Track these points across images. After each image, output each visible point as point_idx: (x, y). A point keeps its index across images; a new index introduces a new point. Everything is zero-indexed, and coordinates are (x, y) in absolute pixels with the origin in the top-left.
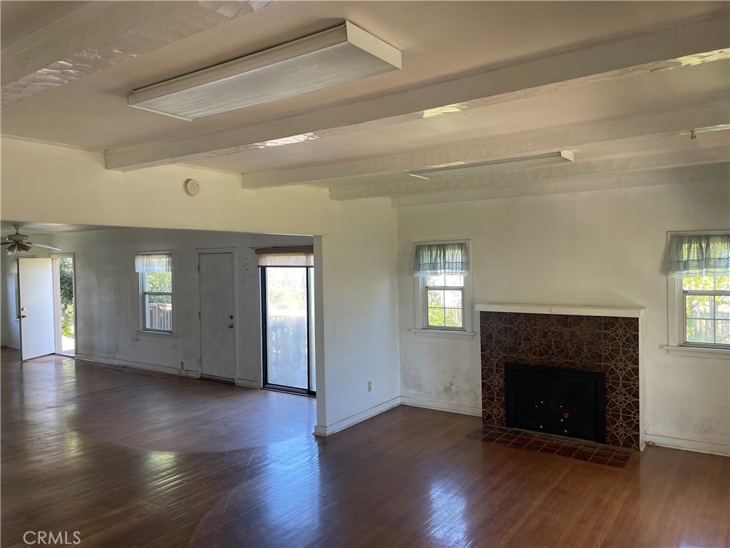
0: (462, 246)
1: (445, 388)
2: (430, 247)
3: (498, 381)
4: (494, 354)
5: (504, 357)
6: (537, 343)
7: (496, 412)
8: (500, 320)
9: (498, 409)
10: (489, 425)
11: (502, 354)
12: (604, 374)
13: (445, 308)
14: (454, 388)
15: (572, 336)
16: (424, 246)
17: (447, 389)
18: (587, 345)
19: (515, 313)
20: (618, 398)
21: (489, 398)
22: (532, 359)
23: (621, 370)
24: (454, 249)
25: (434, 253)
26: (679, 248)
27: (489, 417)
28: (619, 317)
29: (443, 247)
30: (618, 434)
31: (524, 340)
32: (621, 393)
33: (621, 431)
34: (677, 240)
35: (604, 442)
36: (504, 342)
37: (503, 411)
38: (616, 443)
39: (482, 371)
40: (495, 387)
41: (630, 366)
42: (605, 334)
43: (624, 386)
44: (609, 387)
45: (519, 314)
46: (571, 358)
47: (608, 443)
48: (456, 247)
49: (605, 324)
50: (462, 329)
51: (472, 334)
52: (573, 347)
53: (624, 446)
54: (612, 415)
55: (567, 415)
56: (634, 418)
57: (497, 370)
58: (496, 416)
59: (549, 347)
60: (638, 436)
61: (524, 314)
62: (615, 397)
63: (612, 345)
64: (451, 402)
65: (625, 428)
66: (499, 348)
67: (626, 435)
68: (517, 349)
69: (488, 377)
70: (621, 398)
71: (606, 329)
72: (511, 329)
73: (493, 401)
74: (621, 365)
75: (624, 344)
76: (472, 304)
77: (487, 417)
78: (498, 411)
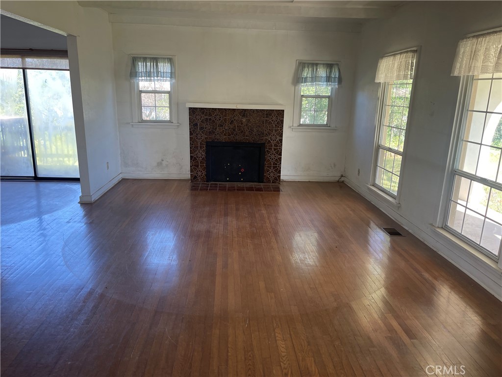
0: (170, 60)
1: (158, 163)
2: (145, 59)
3: (201, 154)
4: (199, 136)
5: (205, 138)
6: (227, 128)
7: (199, 173)
8: (203, 113)
9: (202, 171)
10: (195, 182)
11: (204, 136)
12: (264, 144)
13: (155, 107)
14: (164, 163)
15: (248, 122)
16: (140, 58)
17: (159, 164)
18: (256, 127)
19: (213, 109)
20: (270, 157)
21: (195, 165)
22: (223, 138)
23: (273, 141)
24: (164, 62)
25: (148, 64)
26: (303, 70)
27: (195, 177)
28: (273, 110)
29: (155, 60)
30: (270, 176)
31: (219, 126)
32: (273, 154)
33: (272, 175)
34: (302, 65)
35: (263, 182)
36: (206, 128)
37: (204, 173)
38: (269, 181)
39: (191, 148)
40: (199, 158)
41: (279, 138)
42: (266, 120)
43: (275, 150)
44: (267, 151)
45: (215, 109)
46: (247, 136)
47: (265, 182)
48: (166, 60)
49: (267, 114)
50: (170, 122)
51: (178, 124)
52: (248, 129)
53: (273, 182)
54: (268, 167)
55: (243, 170)
56: (279, 167)
57: (201, 147)
58: (200, 176)
59: (234, 130)
60: (280, 176)
61: (219, 109)
62: (270, 156)
63: (270, 127)
64: (162, 172)
65: (274, 173)
66: (202, 132)
67: (274, 177)
68: (214, 132)
69: (195, 151)
70: (273, 157)
71: (267, 117)
72: (210, 119)
73: (198, 167)
74: (273, 138)
75: (276, 125)
76: (177, 103)
77: (194, 178)
78: (202, 173)
